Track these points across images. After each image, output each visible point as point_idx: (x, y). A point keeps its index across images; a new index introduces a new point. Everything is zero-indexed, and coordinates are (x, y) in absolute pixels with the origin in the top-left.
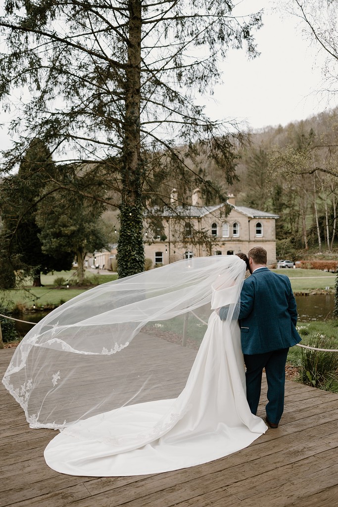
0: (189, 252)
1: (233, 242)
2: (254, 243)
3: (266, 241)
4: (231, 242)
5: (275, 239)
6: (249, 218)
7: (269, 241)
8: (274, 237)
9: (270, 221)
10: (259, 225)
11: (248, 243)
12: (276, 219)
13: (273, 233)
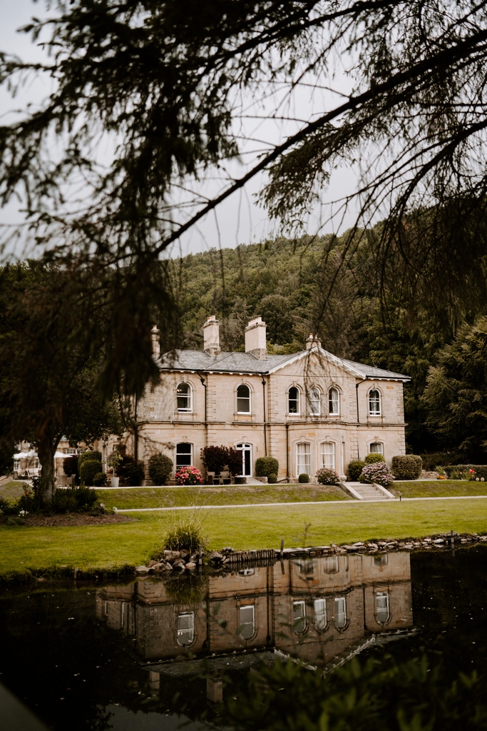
0: (244, 445)
1: (330, 426)
2: (366, 428)
3: (387, 425)
4: (327, 426)
5: (403, 422)
6: (358, 378)
7: (393, 425)
8: (401, 419)
9: (394, 385)
10: (374, 394)
11: (355, 428)
12: (404, 383)
13: (399, 410)
